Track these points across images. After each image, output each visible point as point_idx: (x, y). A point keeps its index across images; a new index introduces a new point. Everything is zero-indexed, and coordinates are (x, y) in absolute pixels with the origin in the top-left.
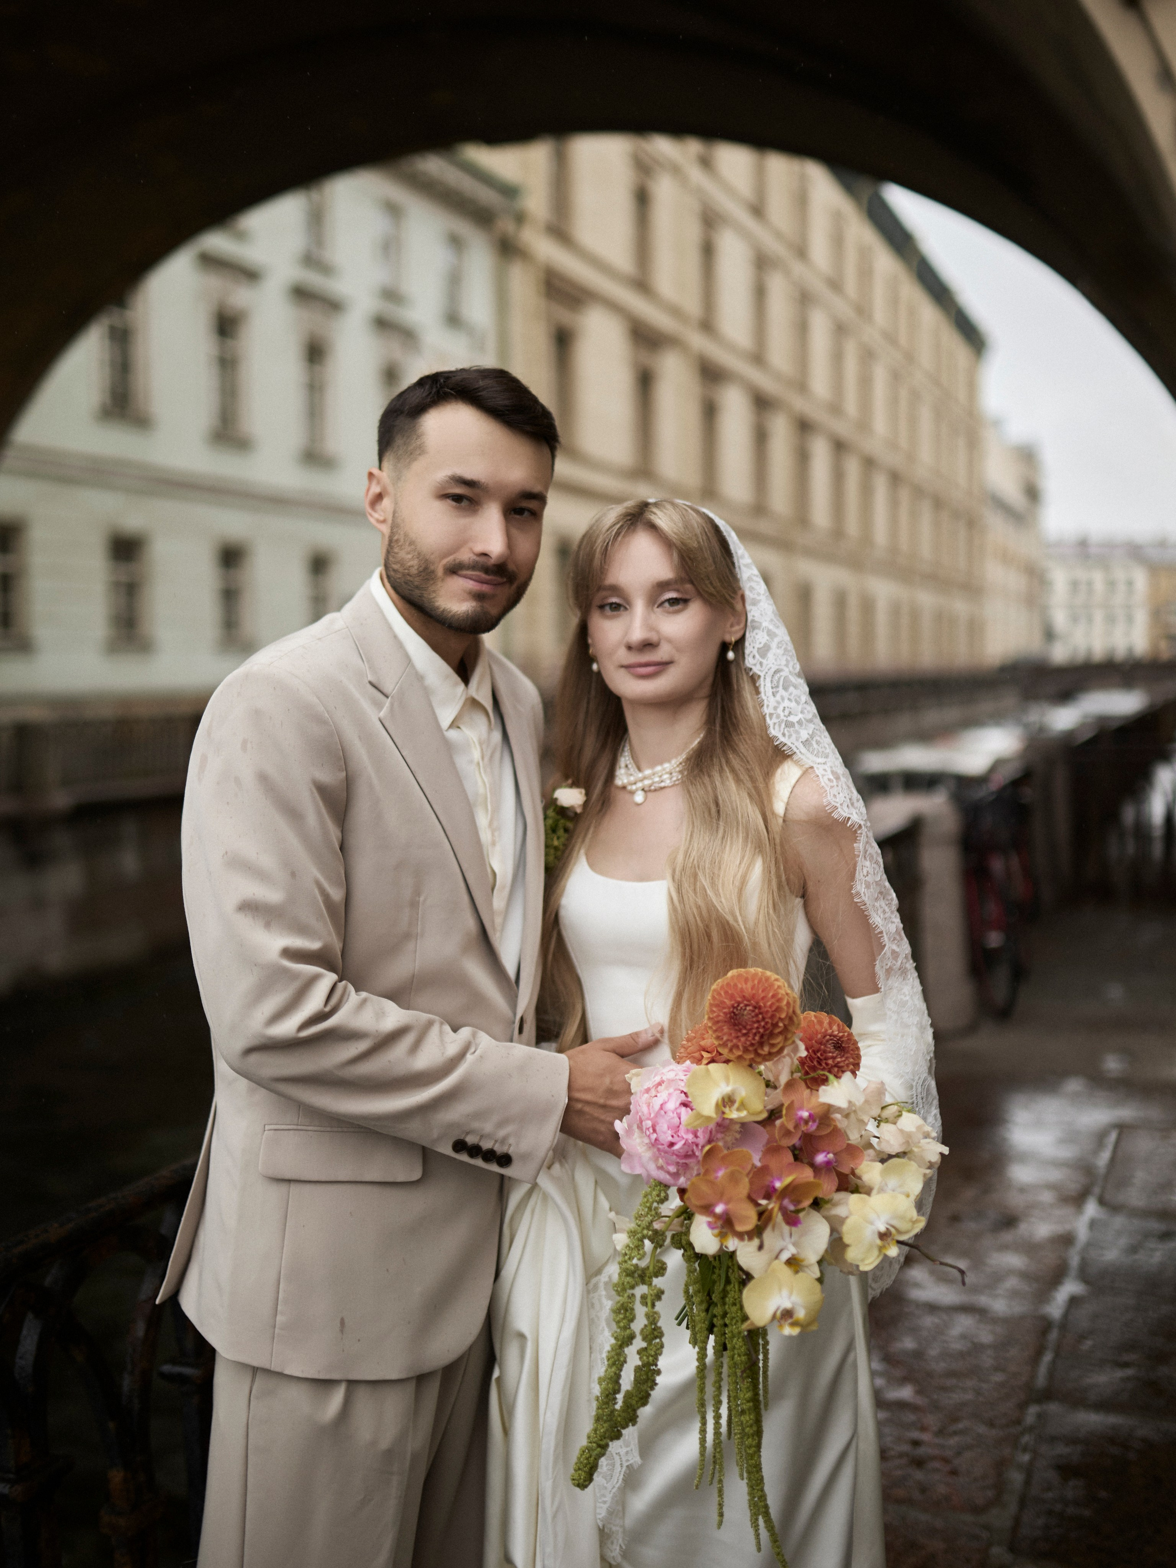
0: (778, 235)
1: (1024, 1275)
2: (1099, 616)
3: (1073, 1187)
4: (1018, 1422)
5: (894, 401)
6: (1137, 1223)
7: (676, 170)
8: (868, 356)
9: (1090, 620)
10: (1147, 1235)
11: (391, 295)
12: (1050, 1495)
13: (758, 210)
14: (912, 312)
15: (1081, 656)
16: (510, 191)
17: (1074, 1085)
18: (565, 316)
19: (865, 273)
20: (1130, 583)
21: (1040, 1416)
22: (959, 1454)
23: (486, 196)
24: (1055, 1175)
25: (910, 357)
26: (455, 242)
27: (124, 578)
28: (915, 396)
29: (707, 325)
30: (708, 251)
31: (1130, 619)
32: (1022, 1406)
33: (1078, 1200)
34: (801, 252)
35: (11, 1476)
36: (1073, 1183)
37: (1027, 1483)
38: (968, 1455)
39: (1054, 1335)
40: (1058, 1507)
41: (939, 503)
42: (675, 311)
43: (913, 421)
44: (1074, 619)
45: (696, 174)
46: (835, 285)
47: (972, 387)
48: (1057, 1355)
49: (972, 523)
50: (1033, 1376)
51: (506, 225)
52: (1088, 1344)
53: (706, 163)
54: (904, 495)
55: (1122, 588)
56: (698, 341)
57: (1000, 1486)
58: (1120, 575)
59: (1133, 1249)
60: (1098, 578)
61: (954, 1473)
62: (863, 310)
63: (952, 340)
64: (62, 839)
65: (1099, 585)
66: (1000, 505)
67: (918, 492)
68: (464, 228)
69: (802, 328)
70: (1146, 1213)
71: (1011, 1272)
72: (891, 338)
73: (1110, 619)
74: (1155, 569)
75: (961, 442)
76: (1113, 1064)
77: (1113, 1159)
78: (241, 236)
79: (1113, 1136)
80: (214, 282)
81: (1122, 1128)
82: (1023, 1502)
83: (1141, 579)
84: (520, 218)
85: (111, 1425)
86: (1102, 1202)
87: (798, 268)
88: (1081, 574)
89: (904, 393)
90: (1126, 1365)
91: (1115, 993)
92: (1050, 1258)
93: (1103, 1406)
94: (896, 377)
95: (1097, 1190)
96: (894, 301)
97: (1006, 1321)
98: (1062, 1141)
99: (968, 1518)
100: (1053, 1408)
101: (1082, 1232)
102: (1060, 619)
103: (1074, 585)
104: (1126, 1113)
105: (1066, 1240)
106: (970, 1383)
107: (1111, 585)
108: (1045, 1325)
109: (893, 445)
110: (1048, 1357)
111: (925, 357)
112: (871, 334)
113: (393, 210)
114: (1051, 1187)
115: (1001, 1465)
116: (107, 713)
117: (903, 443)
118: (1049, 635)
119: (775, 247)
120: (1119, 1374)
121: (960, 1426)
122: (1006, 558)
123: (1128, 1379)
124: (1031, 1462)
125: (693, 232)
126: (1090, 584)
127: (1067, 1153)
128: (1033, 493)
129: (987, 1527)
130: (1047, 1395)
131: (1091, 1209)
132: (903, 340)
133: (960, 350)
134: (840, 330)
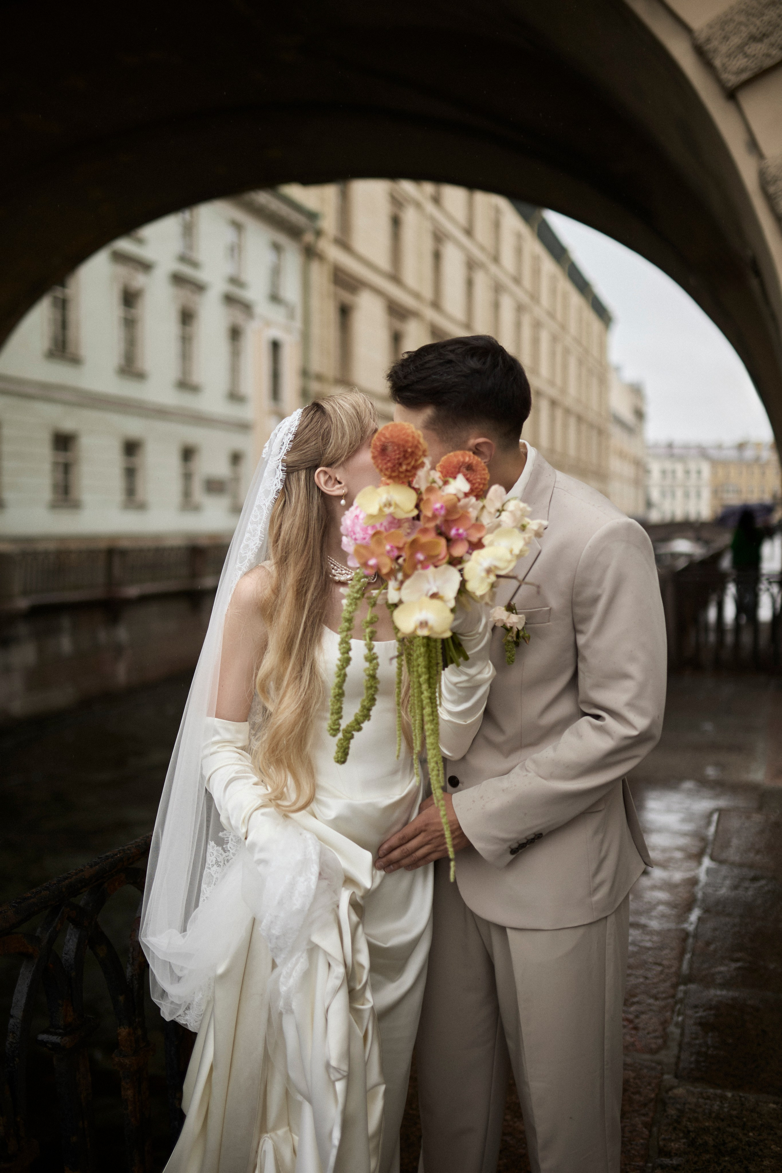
0: (482, 248)
1: (667, 904)
2: (679, 493)
3: (695, 850)
4: (673, 996)
5: (553, 354)
6: (736, 871)
7: (418, 205)
8: (537, 325)
9: (673, 495)
10: (743, 879)
11: (235, 281)
12: (697, 1042)
13: (469, 232)
14: (565, 297)
15: (668, 517)
16: (312, 216)
17: (688, 785)
18: (346, 296)
19: (536, 272)
20: (699, 472)
21: (685, 992)
22: (637, 1017)
23: (296, 218)
24: (682, 841)
25: (563, 327)
26: (277, 248)
27: (61, 460)
28: (567, 351)
29: (436, 305)
30: (437, 256)
31: (699, 495)
32: (675, 986)
33: (698, 857)
34: (496, 259)
35: (61, 1031)
36: (694, 846)
37: (682, 1034)
38: (643, 1017)
39: (690, 940)
40: (704, 1049)
41: (580, 419)
42: (417, 296)
43: (565, 367)
44: (663, 494)
45: (430, 208)
46: (517, 280)
47: (603, 347)
48: (693, 955)
49: (601, 432)
50: (680, 967)
51: (309, 237)
52: (712, 947)
53: (437, 200)
54: (559, 414)
55: (694, 475)
56: (430, 314)
57: (665, 1037)
58: (693, 466)
59: (735, 887)
60: (679, 468)
61: (636, 1028)
62: (535, 297)
63: (590, 315)
64: (22, 629)
65: (680, 474)
66: (619, 421)
67: (568, 411)
68: (282, 239)
69: (496, 306)
70: (741, 865)
71: (660, 902)
72: (551, 315)
73: (687, 495)
74: (715, 463)
75: (595, 382)
76: (711, 772)
77: (716, 831)
78: (140, 241)
79: (715, 817)
80: (122, 271)
81: (720, 811)
82: (680, 1045)
83: (706, 469)
84: (319, 233)
85: (121, 998)
86: (712, 858)
87: (493, 268)
88: (668, 465)
89: (559, 349)
90: (737, 960)
91: (708, 727)
92: (683, 893)
93: (723, 986)
94: (555, 339)
95: (709, 851)
96: (553, 291)
97: (659, 933)
98: (683, 821)
99: (647, 1056)
100: (692, 987)
101: (703, 877)
102: (655, 495)
103: (664, 472)
104: (722, 803)
105: (694, 882)
106: (641, 972)
107: (687, 472)
108: (685, 936)
109: (552, 383)
110: (688, 956)
111: (573, 328)
112: (539, 312)
113: (238, 226)
114: (679, 849)
115: (665, 1023)
116: (51, 546)
117: (559, 381)
118: (649, 504)
119: (479, 255)
120: (734, 965)
121: (636, 999)
122: (622, 455)
123: (739, 968)
124: (683, 1020)
125: (428, 245)
126: (674, 472)
127: (688, 827)
128: (639, 414)
129: (659, 1063)
130: (688, 979)
131: (707, 862)
132: (559, 315)
133: (596, 324)
134: (520, 309)
